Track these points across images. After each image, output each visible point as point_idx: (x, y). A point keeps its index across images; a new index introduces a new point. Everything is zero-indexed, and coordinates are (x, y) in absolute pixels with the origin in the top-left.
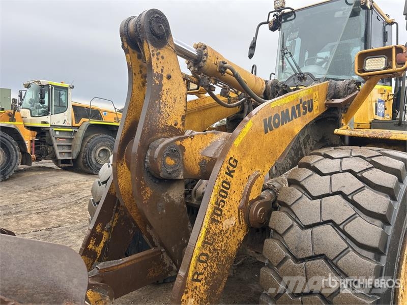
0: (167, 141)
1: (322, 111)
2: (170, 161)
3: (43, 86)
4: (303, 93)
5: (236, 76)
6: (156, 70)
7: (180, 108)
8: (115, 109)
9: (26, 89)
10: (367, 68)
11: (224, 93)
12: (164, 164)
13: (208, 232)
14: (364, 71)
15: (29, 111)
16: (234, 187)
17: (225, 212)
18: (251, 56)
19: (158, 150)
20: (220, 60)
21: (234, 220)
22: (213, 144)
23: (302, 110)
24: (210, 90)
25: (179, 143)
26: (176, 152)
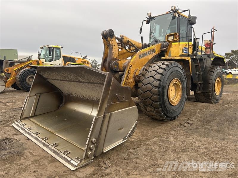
0: (115, 61)
1: (159, 52)
2: (116, 66)
3: (50, 48)
4: (152, 47)
5: (132, 44)
6: (111, 44)
7: (117, 53)
8: (82, 57)
9: (41, 49)
10: (169, 39)
11: (129, 48)
12: (114, 67)
13: (125, 82)
14: (168, 40)
15: (44, 59)
16: (131, 72)
17: (129, 78)
18: (140, 33)
19: (113, 63)
20: (127, 40)
21: (132, 80)
22: (126, 62)
23: (151, 52)
24: (125, 48)
25: (117, 62)
26: (117, 64)
